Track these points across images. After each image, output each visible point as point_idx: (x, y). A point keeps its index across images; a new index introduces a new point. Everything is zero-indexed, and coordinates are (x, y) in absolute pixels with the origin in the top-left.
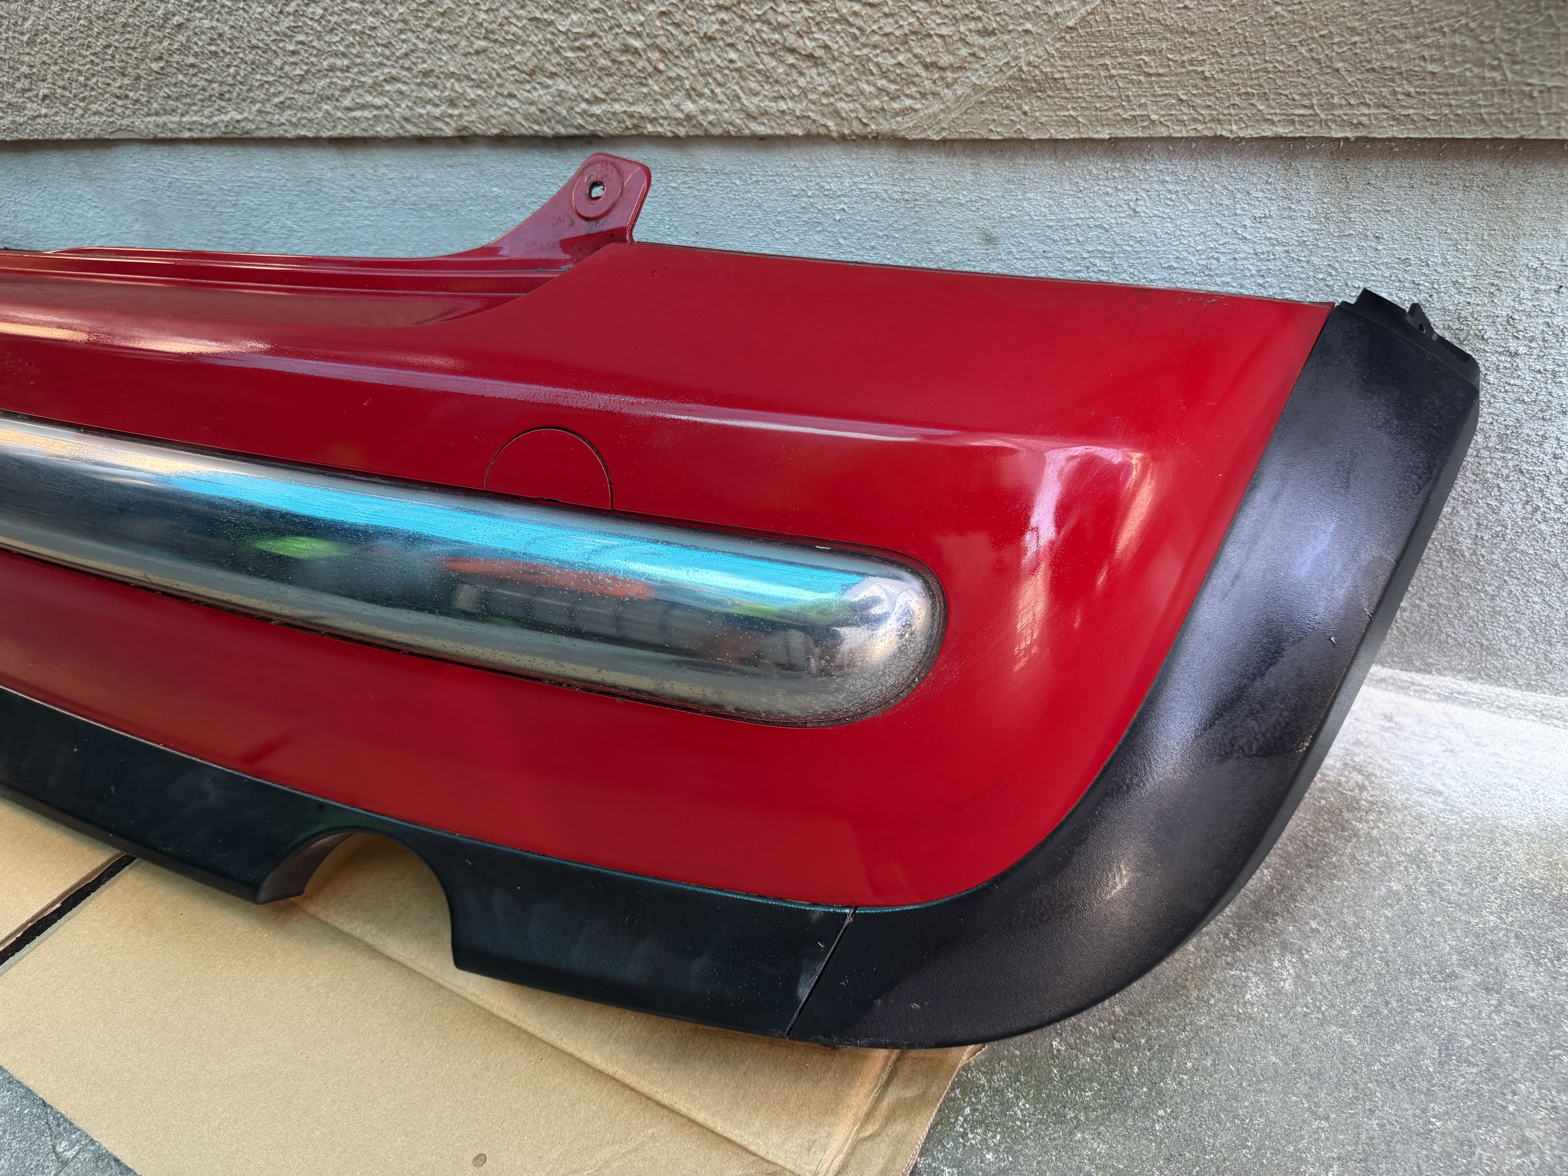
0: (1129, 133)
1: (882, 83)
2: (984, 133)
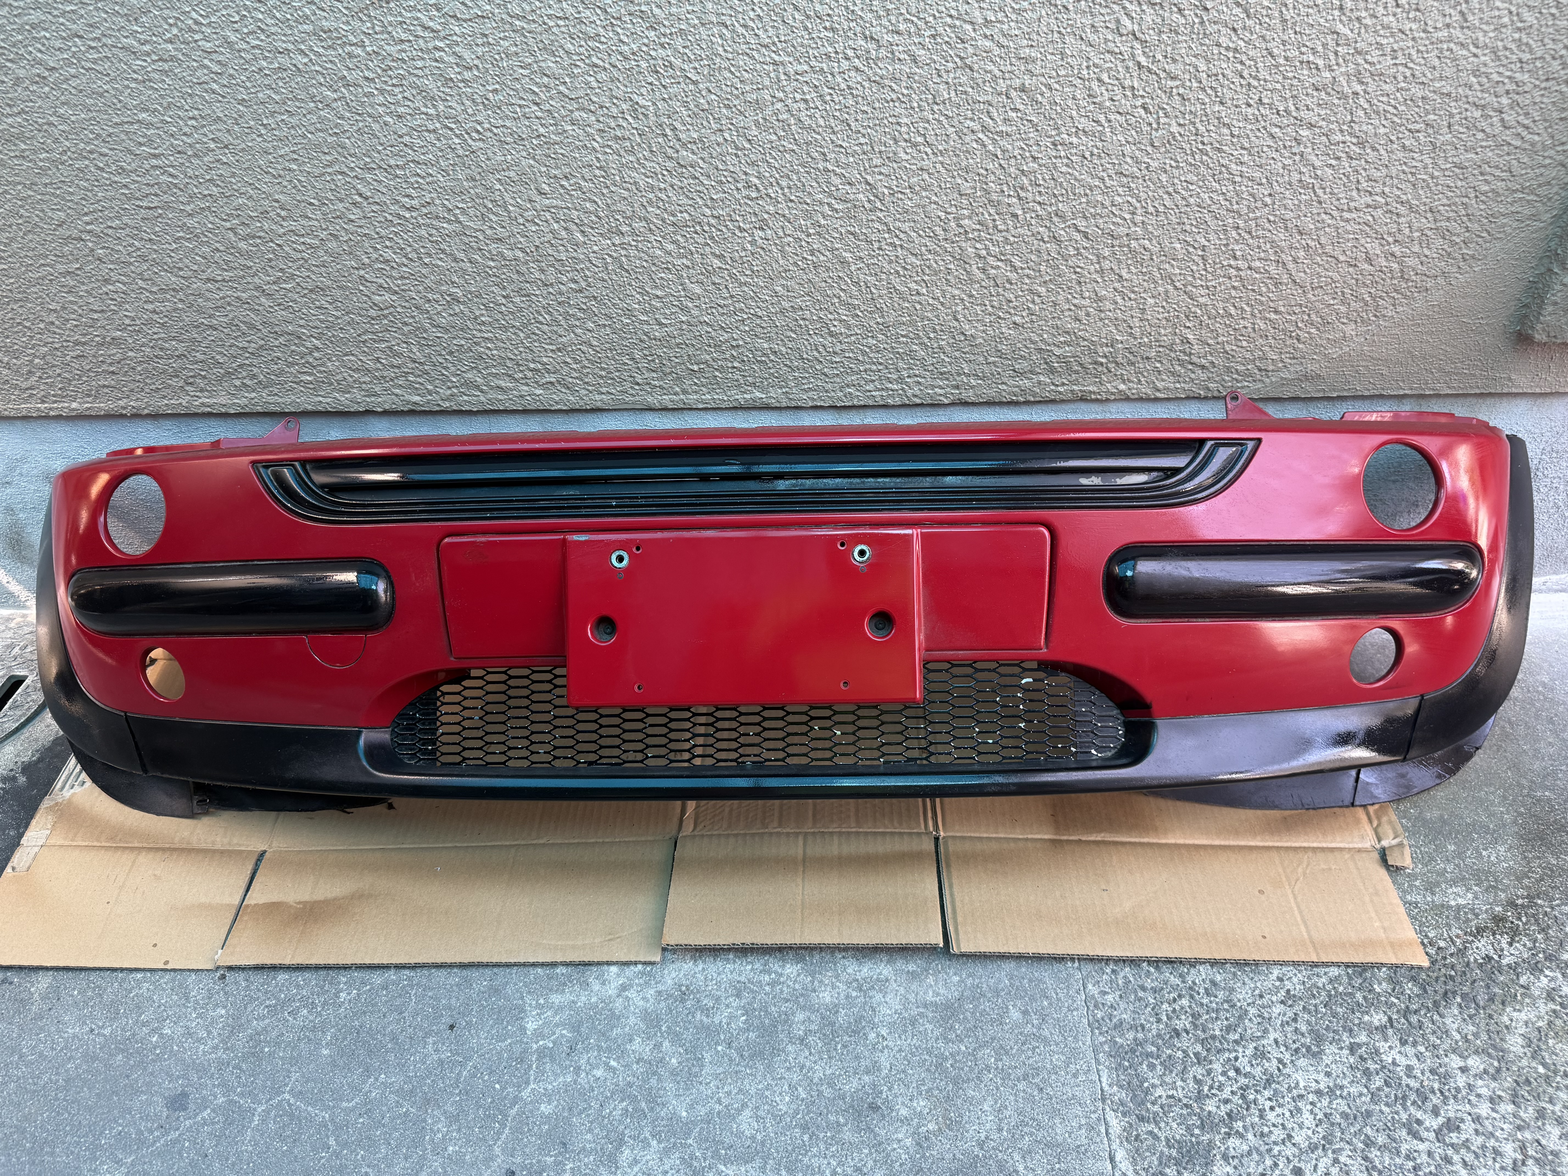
0: (1345, 394)
1: (1235, 376)
2: (1281, 395)
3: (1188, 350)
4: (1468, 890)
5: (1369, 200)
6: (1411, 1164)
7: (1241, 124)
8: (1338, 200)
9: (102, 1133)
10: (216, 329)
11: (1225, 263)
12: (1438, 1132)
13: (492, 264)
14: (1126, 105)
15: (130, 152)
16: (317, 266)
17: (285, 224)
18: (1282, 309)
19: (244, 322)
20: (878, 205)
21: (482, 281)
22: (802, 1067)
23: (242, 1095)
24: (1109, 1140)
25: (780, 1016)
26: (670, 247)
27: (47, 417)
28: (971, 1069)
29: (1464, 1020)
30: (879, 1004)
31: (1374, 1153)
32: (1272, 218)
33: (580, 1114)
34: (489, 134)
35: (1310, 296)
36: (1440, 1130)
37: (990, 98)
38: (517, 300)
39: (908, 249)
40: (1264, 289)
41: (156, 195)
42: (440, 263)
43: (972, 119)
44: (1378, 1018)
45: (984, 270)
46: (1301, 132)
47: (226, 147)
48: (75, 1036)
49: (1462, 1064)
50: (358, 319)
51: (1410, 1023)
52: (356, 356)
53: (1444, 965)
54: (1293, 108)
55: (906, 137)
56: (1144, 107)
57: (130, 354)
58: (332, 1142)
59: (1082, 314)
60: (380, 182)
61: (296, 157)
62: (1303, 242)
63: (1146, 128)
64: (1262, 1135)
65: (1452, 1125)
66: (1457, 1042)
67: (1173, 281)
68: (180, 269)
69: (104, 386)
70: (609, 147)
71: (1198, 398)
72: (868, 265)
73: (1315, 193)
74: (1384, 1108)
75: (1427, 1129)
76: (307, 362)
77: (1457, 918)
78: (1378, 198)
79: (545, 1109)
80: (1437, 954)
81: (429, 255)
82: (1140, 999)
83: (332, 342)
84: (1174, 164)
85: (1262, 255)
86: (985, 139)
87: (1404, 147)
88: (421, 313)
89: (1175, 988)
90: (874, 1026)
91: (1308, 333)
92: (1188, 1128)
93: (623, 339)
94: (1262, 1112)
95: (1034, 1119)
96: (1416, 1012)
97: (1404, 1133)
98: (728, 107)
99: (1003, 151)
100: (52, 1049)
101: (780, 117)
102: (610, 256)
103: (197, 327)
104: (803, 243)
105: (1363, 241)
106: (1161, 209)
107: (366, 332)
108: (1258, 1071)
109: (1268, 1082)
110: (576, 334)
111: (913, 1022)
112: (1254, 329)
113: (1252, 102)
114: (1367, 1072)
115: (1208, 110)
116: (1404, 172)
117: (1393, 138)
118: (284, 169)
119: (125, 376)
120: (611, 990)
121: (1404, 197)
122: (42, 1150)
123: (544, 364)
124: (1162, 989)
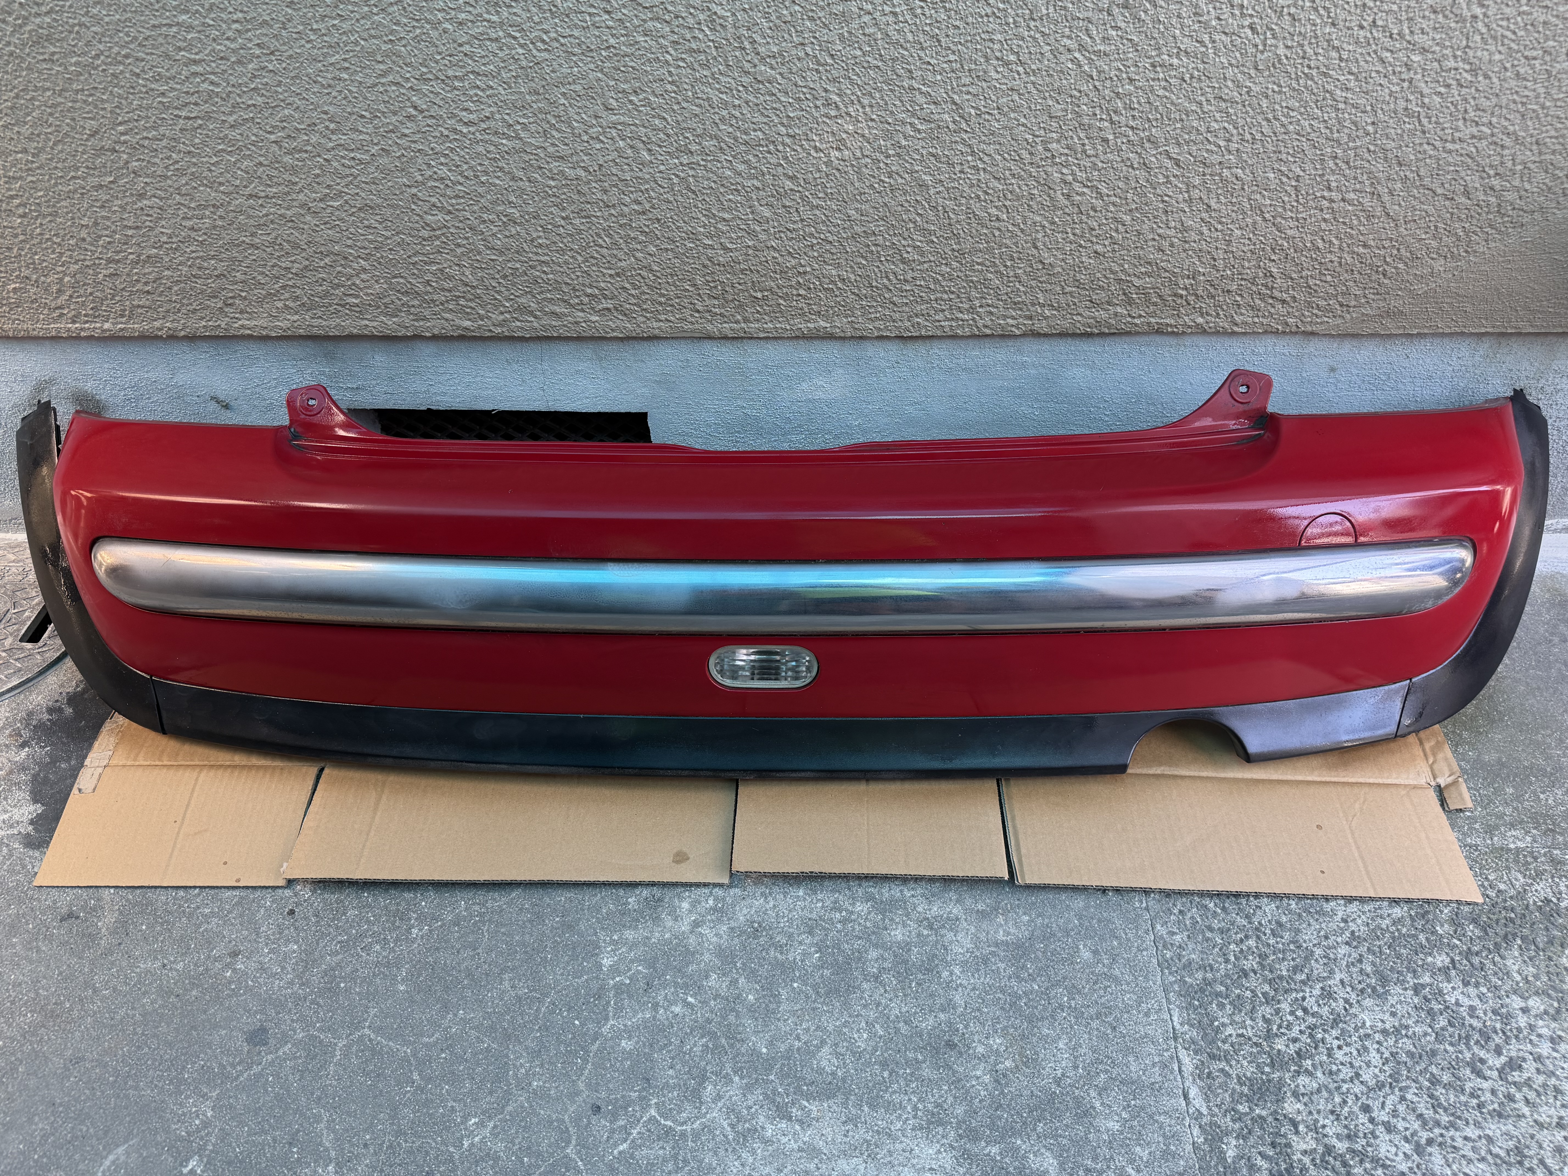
3: (1270, 284)
4: (1527, 833)
5: (1474, 130)
6: (1475, 1101)
7: (1351, 48)
8: (1443, 129)
9: (184, 1068)
10: (258, 248)
11: (1318, 195)
12: (1501, 1071)
13: (552, 183)
14: (1233, 24)
15: (167, 56)
16: (366, 183)
17: (334, 137)
18: (1372, 243)
19: (288, 242)
20: (964, 125)
21: (540, 201)
22: (878, 1004)
23: (320, 1030)
24: (1182, 1077)
25: (853, 954)
26: (741, 167)
27: (78, 338)
28: (1045, 1009)
29: (1525, 961)
30: (951, 942)
31: (1440, 1091)
32: (1372, 148)
33: (661, 1050)
34: (556, 45)
35: (1402, 230)
36: (1503, 1068)
37: (1090, 14)
38: (577, 222)
39: (991, 173)
40: (1355, 222)
41: (196, 104)
42: (498, 182)
43: (1069, 37)
44: (1441, 960)
45: (1068, 197)
46: (1413, 57)
47: (272, 53)
48: (147, 971)
49: (1523, 1005)
50: (408, 239)
51: (1472, 965)
52: (405, 278)
53: (1504, 908)
54: (1407, 31)
55: (998, 54)
56: (1252, 27)
57: (166, 273)
58: (416, 1076)
59: (1165, 244)
60: (438, 94)
61: (347, 65)
62: (1402, 173)
63: (1251, 50)
64: (1331, 1073)
65: (1514, 1064)
66: (1517, 983)
67: (1262, 212)
68: (221, 184)
69: (139, 306)
70: (683, 60)
71: (1276, 333)
72: (948, 189)
73: (1420, 121)
74: (1449, 1048)
75: (1491, 1068)
76: (354, 284)
77: (1517, 862)
78: (1484, 129)
79: (626, 1044)
80: (1498, 896)
81: (486, 173)
82: (1208, 940)
83: (380, 263)
84: (1276, 88)
85: (1358, 186)
86: (1081, 58)
87: (1518, 74)
88: (475, 234)
89: (1241, 929)
90: (948, 964)
91: (1395, 268)
92: (1258, 1067)
93: (685, 263)
94: (1330, 1050)
95: (1107, 1057)
96: (1477, 954)
97: (1468, 1071)
98: (811, 19)
99: (1099, 72)
100: (127, 984)
101: (867, 31)
102: (677, 176)
103: (239, 245)
104: (881, 165)
105: (1463, 174)
106: (1258, 136)
107: (416, 253)
108: (1324, 1012)
109: (1335, 1023)
110: (636, 259)
111: (986, 961)
112: (1340, 264)
113: (1365, 24)
114: (1430, 1012)
115: (1318, 32)
116: (1515, 102)
117: (1508, 65)
118: (334, 78)
119: (160, 295)
120: (685, 927)
121: (1511, 128)
122: (126, 1083)
123: (601, 290)
124: (1229, 929)
